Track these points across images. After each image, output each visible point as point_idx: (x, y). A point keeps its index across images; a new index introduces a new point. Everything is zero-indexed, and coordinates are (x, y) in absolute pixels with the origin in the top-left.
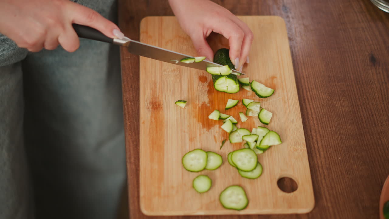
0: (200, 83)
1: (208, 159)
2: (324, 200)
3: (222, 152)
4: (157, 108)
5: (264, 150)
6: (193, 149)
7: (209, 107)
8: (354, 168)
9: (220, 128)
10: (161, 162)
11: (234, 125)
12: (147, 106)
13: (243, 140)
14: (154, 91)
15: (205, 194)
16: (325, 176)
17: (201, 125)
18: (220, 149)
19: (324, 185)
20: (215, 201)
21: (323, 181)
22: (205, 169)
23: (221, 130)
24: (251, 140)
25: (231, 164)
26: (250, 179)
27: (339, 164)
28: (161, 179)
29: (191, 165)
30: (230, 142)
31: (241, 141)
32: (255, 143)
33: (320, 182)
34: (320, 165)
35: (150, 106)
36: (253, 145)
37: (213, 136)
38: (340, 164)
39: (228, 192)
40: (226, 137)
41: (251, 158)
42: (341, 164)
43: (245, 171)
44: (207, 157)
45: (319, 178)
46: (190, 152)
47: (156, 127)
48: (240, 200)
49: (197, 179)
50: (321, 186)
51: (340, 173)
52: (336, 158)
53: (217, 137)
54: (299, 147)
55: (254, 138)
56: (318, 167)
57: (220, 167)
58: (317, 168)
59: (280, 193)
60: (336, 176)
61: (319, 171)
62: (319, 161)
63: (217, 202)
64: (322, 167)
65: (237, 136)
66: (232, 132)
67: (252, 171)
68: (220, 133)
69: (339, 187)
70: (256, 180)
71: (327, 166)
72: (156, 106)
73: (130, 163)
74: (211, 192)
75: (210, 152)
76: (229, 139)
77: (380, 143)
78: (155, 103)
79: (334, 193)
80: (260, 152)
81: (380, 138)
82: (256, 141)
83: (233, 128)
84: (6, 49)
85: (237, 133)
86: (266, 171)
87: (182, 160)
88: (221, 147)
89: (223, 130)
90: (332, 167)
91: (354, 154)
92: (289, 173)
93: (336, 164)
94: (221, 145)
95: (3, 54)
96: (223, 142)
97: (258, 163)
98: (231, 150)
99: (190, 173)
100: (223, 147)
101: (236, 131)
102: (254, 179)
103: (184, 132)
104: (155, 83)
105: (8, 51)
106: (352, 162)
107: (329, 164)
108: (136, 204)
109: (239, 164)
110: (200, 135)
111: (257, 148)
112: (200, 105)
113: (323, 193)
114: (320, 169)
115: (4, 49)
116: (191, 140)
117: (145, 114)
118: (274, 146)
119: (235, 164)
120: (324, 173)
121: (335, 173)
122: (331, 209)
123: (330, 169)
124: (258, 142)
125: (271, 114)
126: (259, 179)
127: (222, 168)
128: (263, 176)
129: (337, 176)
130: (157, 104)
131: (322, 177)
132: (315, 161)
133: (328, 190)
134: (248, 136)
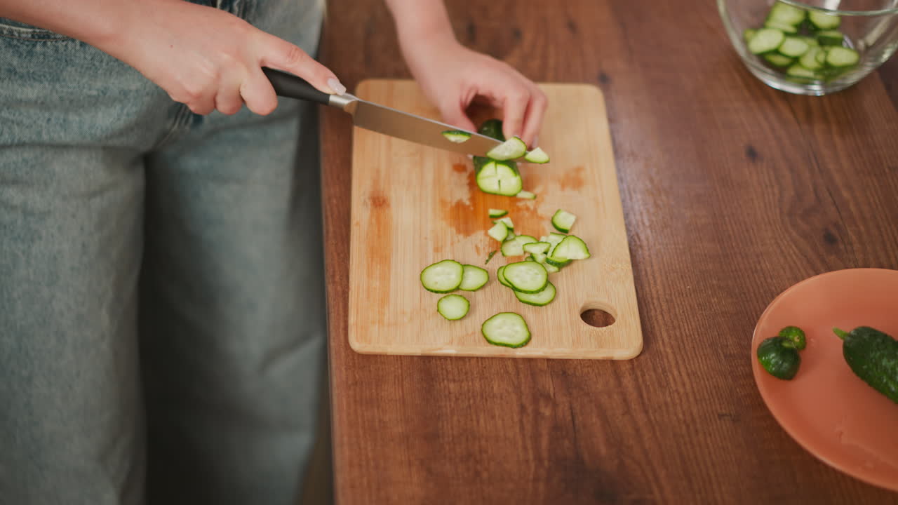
0: (456, 174)
1: (465, 274)
2: (660, 342)
3: (488, 268)
4: (380, 205)
5: (560, 266)
6: (440, 260)
7: (469, 206)
8: (713, 301)
9: (486, 234)
10: (385, 278)
11: (510, 232)
12: (365, 201)
13: (525, 252)
14: (376, 182)
15: (458, 324)
16: (662, 310)
17: (454, 230)
18: (486, 264)
19: (661, 322)
20: (474, 333)
21: (660, 317)
22: (458, 289)
23: (488, 239)
24: (537, 250)
25: (502, 283)
26: (535, 305)
27: (687, 295)
28: (384, 300)
29: (436, 283)
30: (503, 255)
31: (521, 253)
32: (545, 255)
33: (654, 319)
34: (655, 296)
35: (369, 202)
36: (540, 258)
37: (474, 246)
38: (689, 295)
39: (497, 321)
40: (497, 247)
41: (536, 274)
42: (691, 295)
43: (526, 292)
44: (463, 272)
45: (653, 313)
46: (434, 264)
47: (379, 230)
48: (517, 332)
49: (444, 299)
50: (656, 325)
51: (688, 308)
52: (682, 287)
53: (481, 246)
54: (620, 266)
55: (543, 248)
56: (652, 299)
57: (483, 287)
58: (650, 300)
59: (586, 327)
60: (681, 311)
61: (653, 304)
62: (654, 292)
63: (478, 335)
64: (658, 299)
65: (515, 246)
66: (505, 241)
67: (538, 292)
68: (487, 243)
69: (686, 327)
70: (544, 307)
71: (667, 297)
72: (379, 202)
73: (334, 282)
74: (467, 321)
75: (468, 265)
76: (502, 251)
77: (759, 268)
78: (378, 198)
79: (678, 334)
80: (553, 269)
81: (760, 263)
82: (546, 253)
83: (508, 236)
84: (125, 112)
85: (514, 243)
86: (562, 297)
87: (421, 275)
88: (487, 261)
89: (491, 238)
90: (676, 298)
91: (715, 282)
92: (600, 301)
93: (683, 295)
94: (487, 258)
95: (119, 119)
96: (491, 256)
97: (549, 282)
98: (505, 264)
99: (434, 294)
100: (490, 262)
101: (514, 239)
102: (541, 305)
103: (426, 238)
104: (378, 171)
105: (128, 115)
106: (710, 292)
107: (671, 295)
108: (342, 337)
109: (517, 283)
110: (452, 244)
111: (548, 261)
112: (454, 204)
113: (658, 334)
114: (655, 301)
115: (122, 109)
116: (437, 250)
117: (360, 213)
118: (577, 260)
119: (510, 283)
120: (661, 306)
121: (681, 307)
122: (671, 357)
123: (672, 301)
124: (550, 254)
125: (572, 219)
126: (549, 306)
127: (488, 289)
128: (556, 302)
129: (683, 312)
130: (381, 200)
131: (658, 311)
132: (647, 289)
133: (667, 331)
134: (534, 245)
